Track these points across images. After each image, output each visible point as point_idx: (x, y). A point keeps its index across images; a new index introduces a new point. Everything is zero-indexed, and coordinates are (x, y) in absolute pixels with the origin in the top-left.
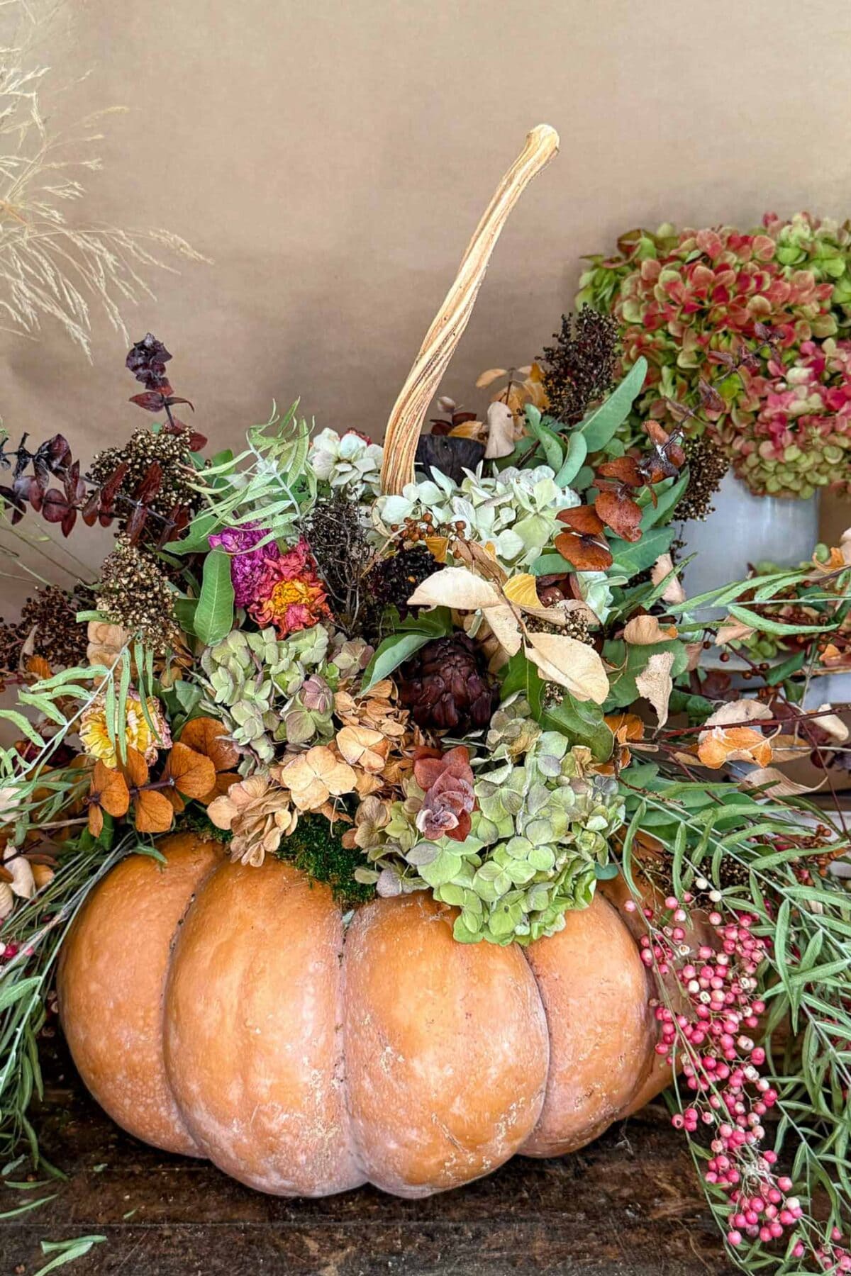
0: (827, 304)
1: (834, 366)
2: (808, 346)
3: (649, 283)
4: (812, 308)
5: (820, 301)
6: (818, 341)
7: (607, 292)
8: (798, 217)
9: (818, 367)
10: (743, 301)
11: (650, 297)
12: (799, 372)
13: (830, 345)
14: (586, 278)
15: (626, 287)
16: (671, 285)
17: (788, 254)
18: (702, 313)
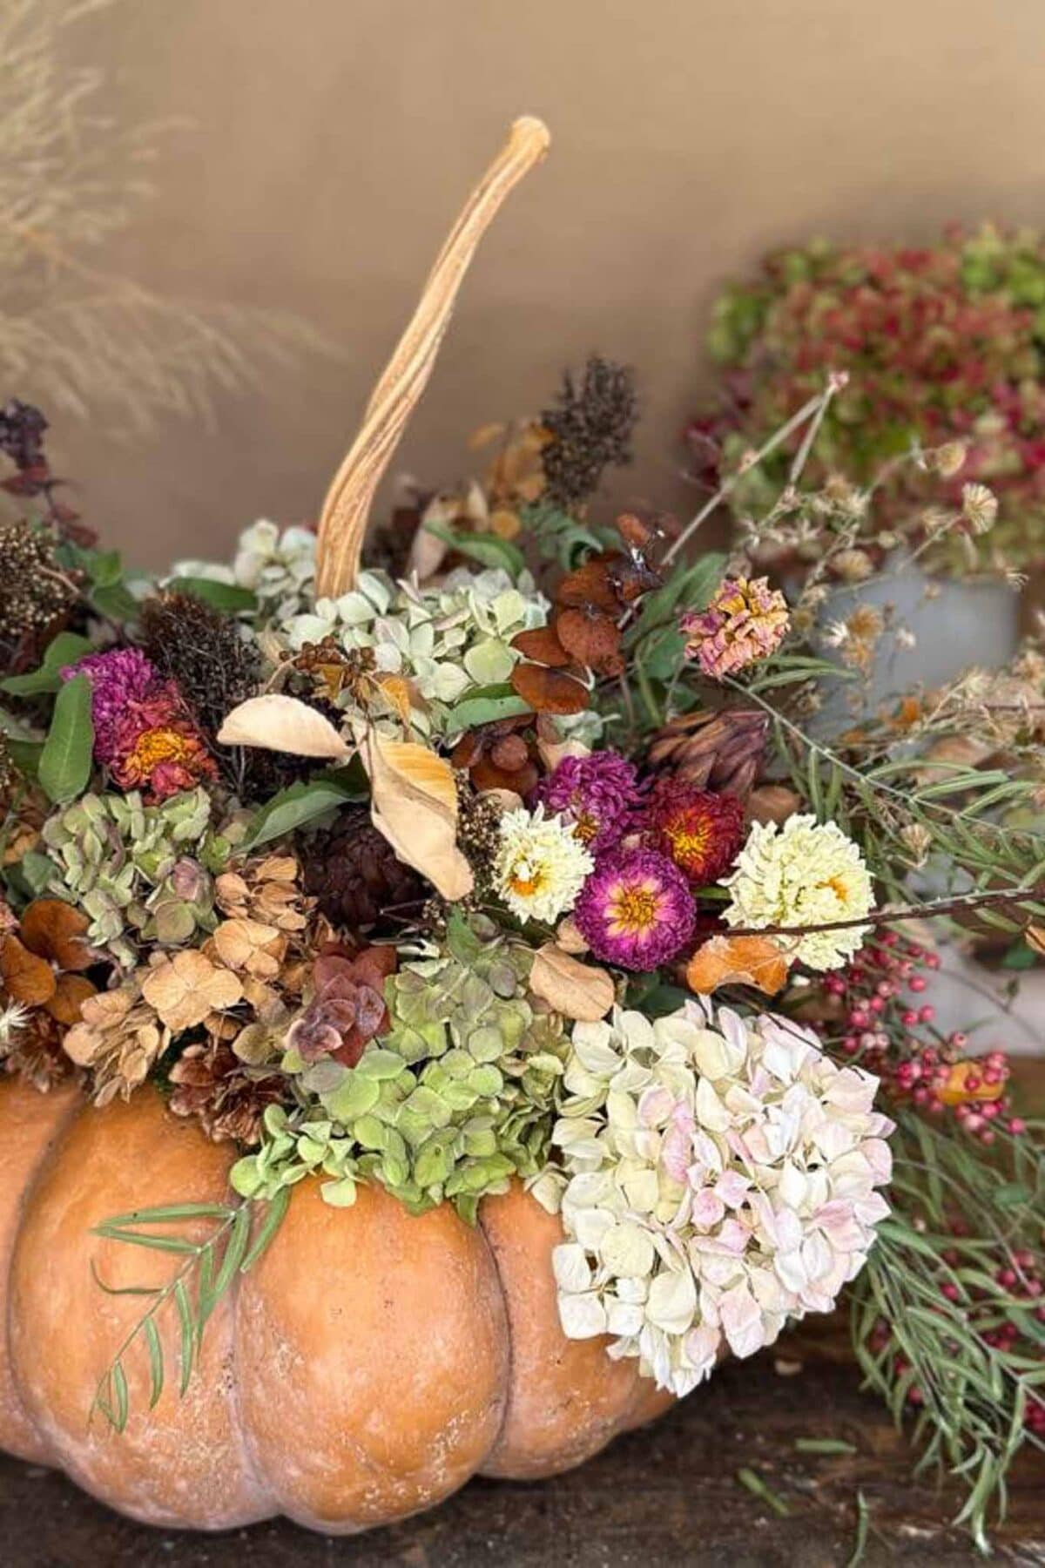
0: (1025, 337)
1: (1033, 415)
2: (1001, 388)
3: (801, 312)
4: (1006, 342)
5: (1017, 332)
6: (1014, 383)
7: (747, 325)
8: (988, 230)
9: (1014, 417)
10: (918, 334)
11: (803, 333)
12: (991, 423)
13: (1029, 389)
14: (722, 307)
15: (774, 317)
16: (829, 315)
17: (976, 276)
18: (867, 350)
